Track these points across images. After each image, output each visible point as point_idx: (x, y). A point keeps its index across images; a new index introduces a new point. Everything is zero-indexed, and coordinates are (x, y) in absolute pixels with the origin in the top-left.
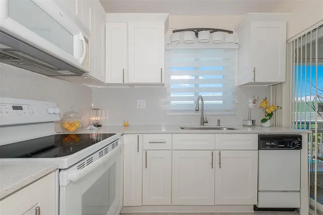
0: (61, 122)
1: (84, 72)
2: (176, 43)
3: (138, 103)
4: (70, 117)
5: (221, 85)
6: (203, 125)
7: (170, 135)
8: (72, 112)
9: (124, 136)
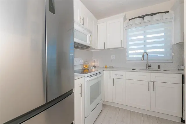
0: (83, 65)
1: (90, 47)
2: (130, 25)
3: (111, 57)
4: (86, 63)
5: (163, 45)
6: (148, 68)
7: (125, 72)
8: (87, 61)
9: (104, 71)
